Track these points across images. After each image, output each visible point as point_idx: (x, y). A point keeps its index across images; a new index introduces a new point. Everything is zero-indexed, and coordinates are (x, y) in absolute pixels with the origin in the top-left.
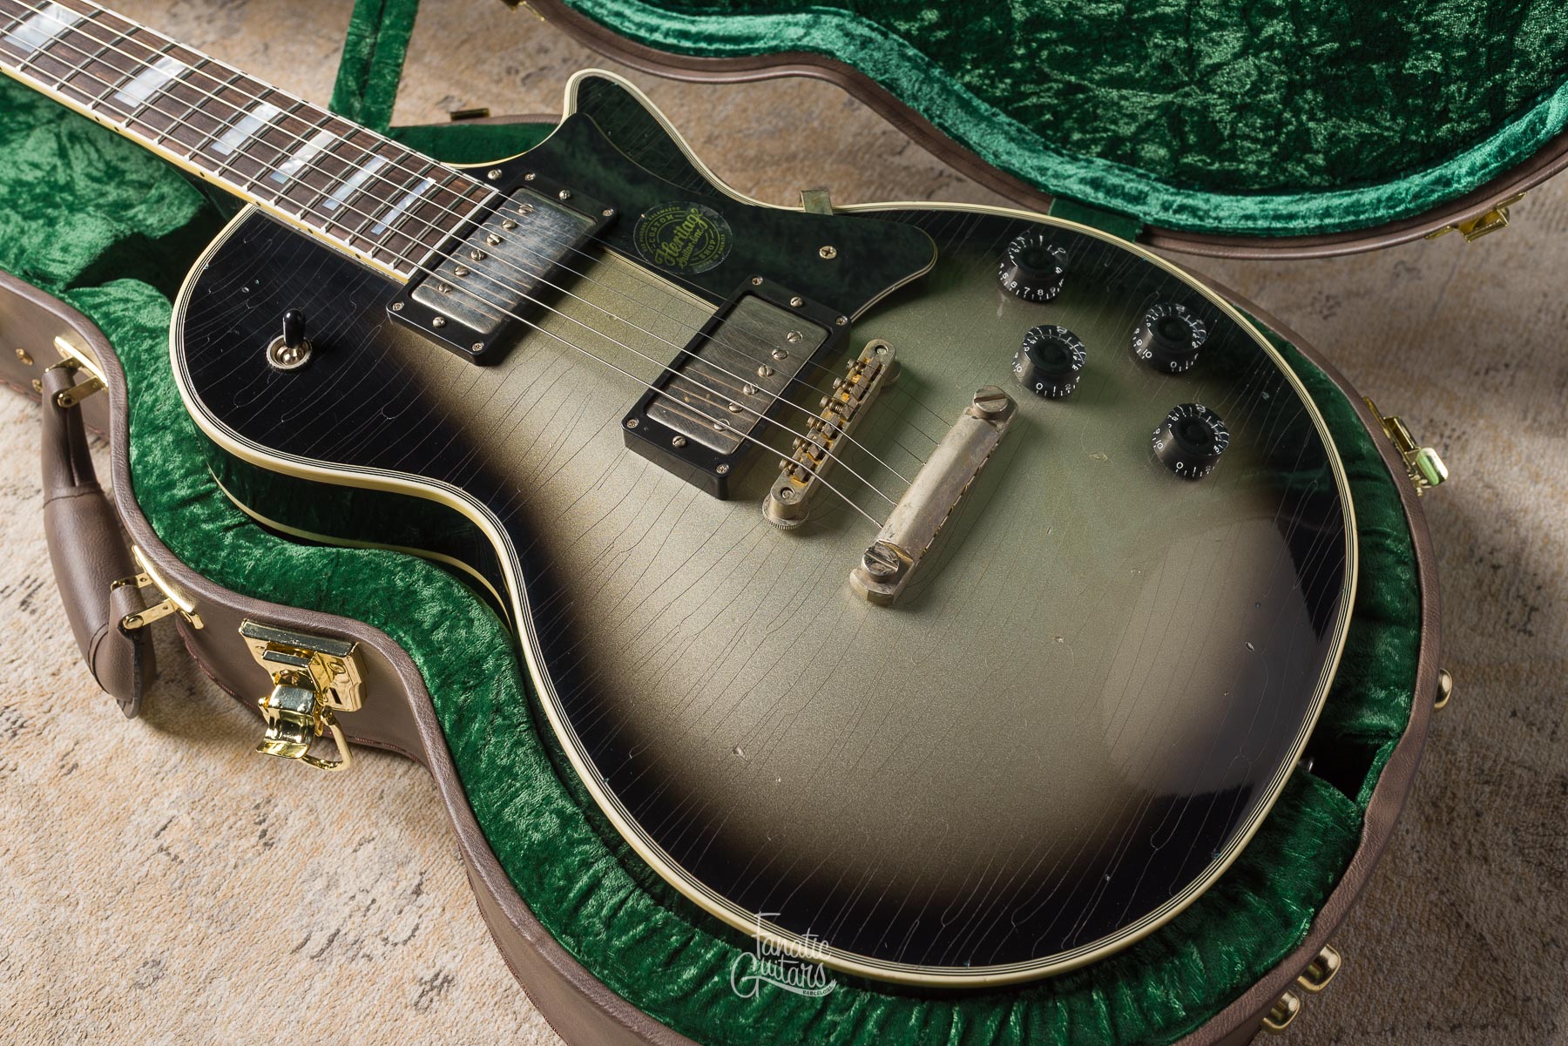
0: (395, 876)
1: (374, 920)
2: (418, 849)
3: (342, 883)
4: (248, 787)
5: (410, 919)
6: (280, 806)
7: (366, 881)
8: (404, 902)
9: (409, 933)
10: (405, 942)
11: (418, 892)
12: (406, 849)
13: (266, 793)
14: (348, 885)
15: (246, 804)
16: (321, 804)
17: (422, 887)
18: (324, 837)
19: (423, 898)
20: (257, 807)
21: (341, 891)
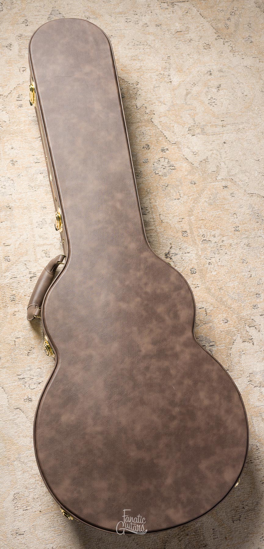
0: (39, 378)
1: (31, 381)
2: (45, 377)
3: (32, 371)
4: (33, 343)
5: (35, 386)
6: (34, 351)
7: (34, 375)
8: (36, 383)
9: (33, 388)
10: (31, 389)
11: (39, 383)
12: (44, 375)
13: (34, 347)
14: (32, 372)
15: (30, 346)
16: (39, 356)
17: (41, 383)
18: (36, 362)
19: (39, 385)
20: (32, 347)
21: (31, 372)
